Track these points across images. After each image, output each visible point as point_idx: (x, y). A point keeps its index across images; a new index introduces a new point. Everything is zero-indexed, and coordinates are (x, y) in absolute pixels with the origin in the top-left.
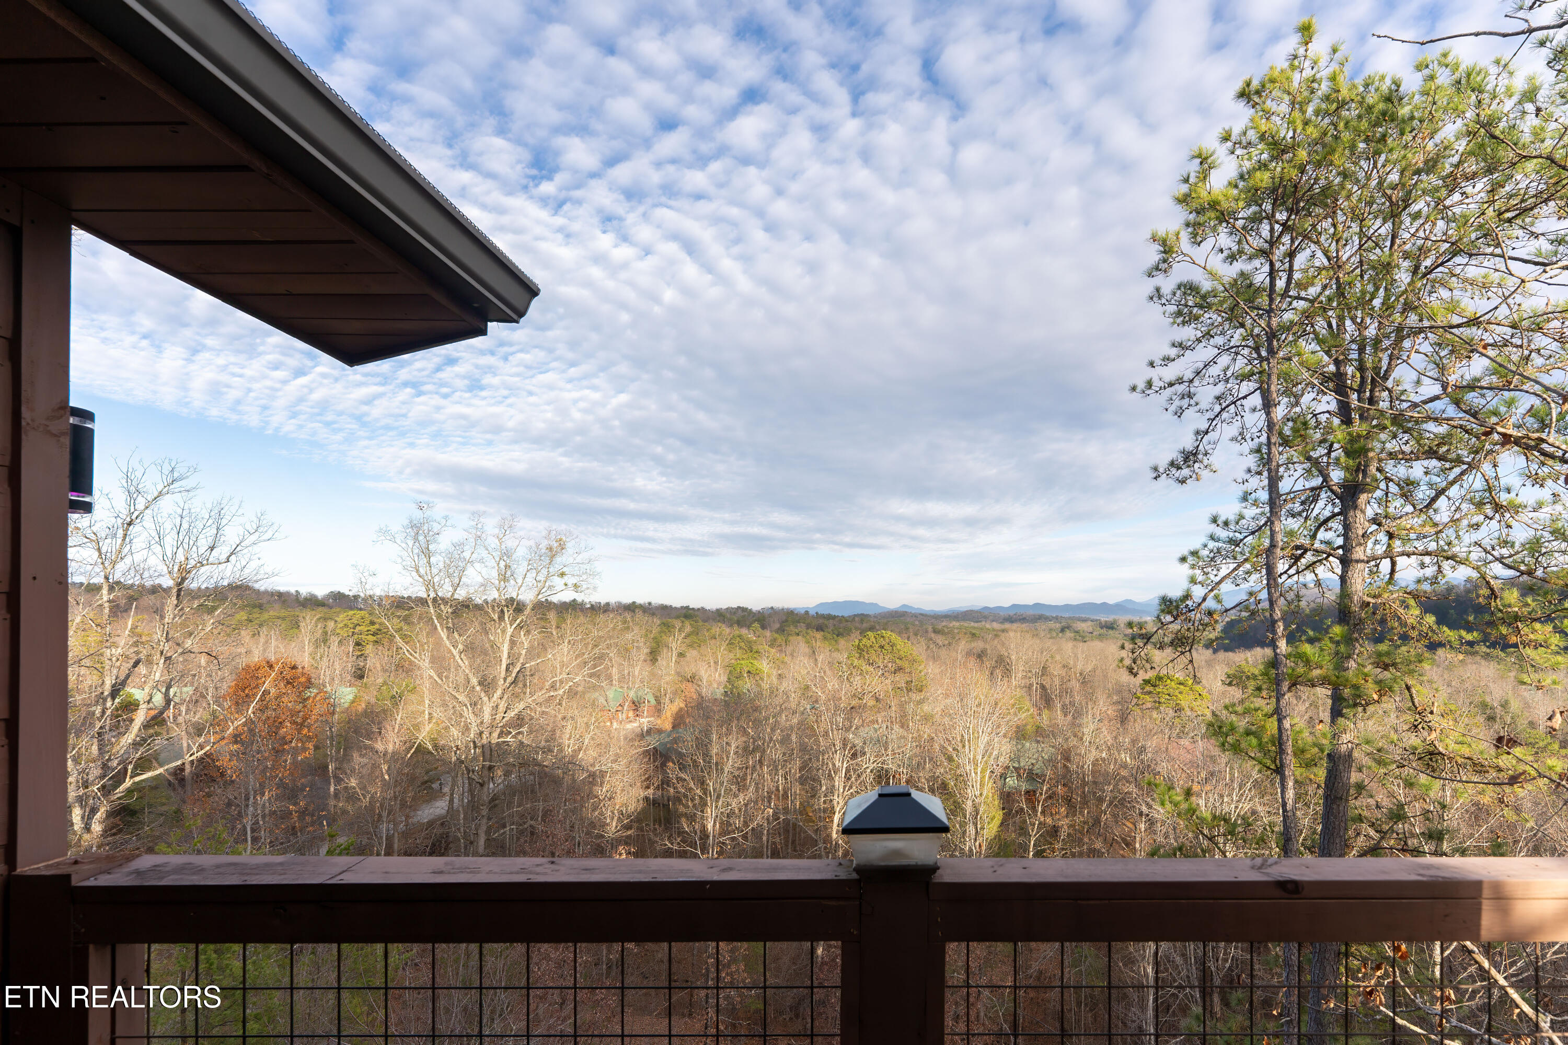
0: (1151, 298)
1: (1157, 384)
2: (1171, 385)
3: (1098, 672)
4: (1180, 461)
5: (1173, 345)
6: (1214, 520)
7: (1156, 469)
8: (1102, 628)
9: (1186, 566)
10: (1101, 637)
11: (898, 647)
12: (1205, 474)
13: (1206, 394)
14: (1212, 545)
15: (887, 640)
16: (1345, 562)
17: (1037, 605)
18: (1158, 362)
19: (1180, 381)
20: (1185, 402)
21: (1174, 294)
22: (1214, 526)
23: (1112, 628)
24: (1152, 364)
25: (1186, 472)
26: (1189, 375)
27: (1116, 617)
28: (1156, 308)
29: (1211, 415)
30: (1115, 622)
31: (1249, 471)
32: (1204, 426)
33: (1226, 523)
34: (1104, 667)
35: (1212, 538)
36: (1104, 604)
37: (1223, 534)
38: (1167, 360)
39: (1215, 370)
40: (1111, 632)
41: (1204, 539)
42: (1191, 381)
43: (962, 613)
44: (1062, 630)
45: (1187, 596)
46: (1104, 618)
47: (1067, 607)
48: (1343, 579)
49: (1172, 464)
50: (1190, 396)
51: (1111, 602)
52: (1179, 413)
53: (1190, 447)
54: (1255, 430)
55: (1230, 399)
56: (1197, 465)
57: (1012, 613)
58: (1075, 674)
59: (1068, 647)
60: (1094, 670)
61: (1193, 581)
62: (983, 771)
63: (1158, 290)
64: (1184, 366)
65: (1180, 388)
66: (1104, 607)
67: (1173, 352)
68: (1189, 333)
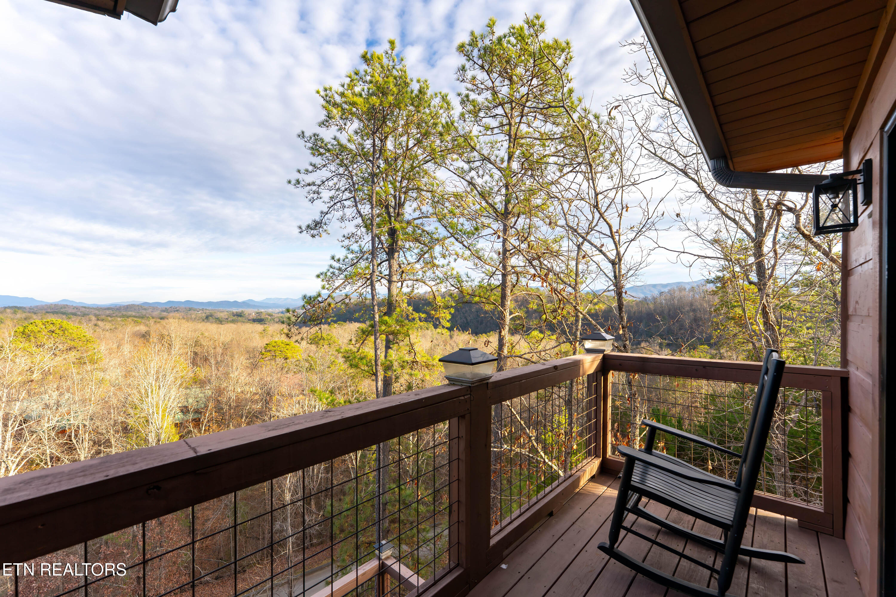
0: (299, 136)
1: (302, 183)
2: (309, 185)
3: (235, 342)
4: (313, 226)
5: (311, 164)
6: (333, 258)
7: (300, 227)
8: (234, 316)
9: (320, 280)
10: (233, 321)
11: (70, 331)
12: (324, 234)
13: (326, 194)
14: (331, 270)
15: (58, 326)
16: (390, 282)
17: (188, 302)
18: (302, 171)
19: (314, 184)
20: (315, 196)
21: (311, 138)
22: (333, 261)
23: (241, 316)
24: (299, 171)
25: (315, 232)
26: (318, 182)
27: (243, 310)
28: (301, 142)
29: (329, 205)
30: (243, 312)
31: (344, 236)
32: (326, 210)
33: (339, 260)
34: (238, 339)
35: (331, 266)
36: (235, 302)
37: (336, 265)
38: (307, 171)
39: (331, 183)
40: (240, 318)
41: (327, 267)
42: (319, 186)
43: (124, 306)
44: (207, 317)
45: (319, 295)
46: (235, 310)
47: (210, 303)
48: (389, 289)
49: (308, 226)
50: (318, 193)
51: (240, 300)
52: (312, 201)
53: (318, 219)
54: (351, 217)
55: (338, 199)
56: (321, 229)
57: (168, 307)
58: (219, 344)
59: (212, 328)
60: (232, 341)
61: (323, 288)
62: (164, 411)
63: (303, 133)
64: (316, 177)
65: (314, 188)
66: (235, 304)
67: (310, 168)
68: (318, 161)
